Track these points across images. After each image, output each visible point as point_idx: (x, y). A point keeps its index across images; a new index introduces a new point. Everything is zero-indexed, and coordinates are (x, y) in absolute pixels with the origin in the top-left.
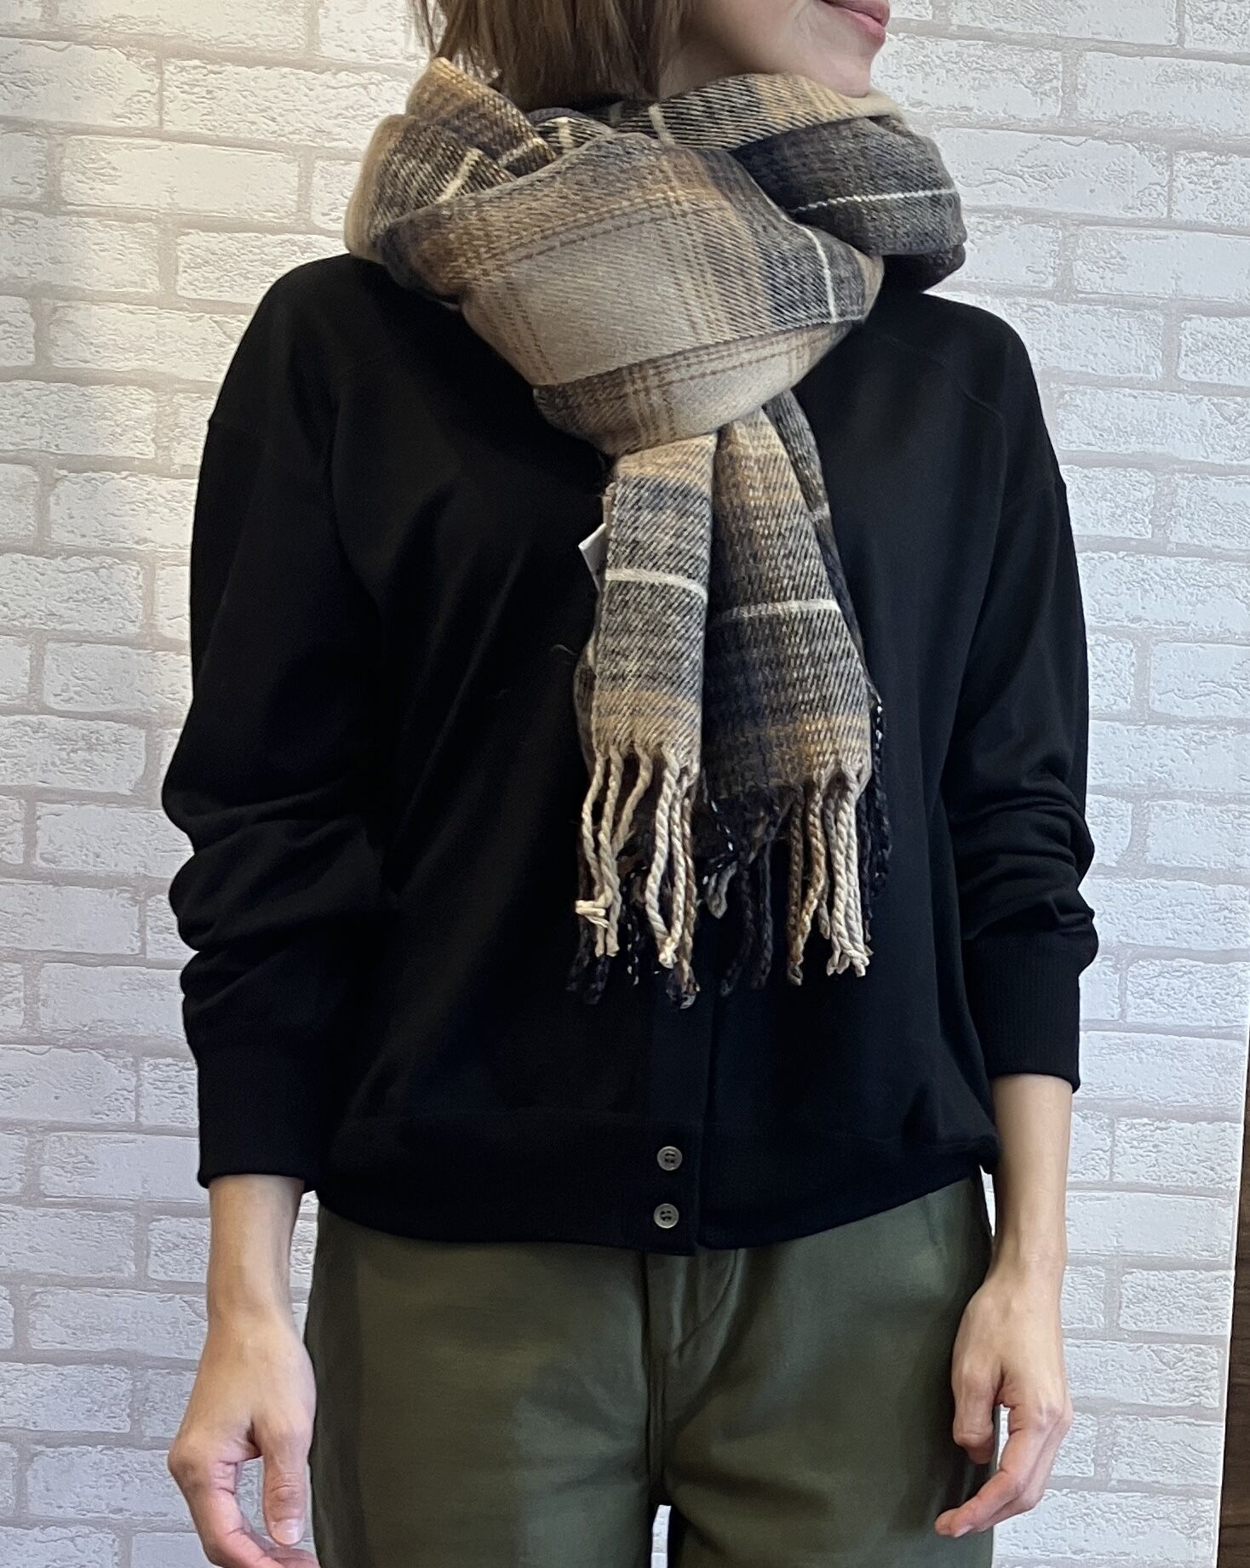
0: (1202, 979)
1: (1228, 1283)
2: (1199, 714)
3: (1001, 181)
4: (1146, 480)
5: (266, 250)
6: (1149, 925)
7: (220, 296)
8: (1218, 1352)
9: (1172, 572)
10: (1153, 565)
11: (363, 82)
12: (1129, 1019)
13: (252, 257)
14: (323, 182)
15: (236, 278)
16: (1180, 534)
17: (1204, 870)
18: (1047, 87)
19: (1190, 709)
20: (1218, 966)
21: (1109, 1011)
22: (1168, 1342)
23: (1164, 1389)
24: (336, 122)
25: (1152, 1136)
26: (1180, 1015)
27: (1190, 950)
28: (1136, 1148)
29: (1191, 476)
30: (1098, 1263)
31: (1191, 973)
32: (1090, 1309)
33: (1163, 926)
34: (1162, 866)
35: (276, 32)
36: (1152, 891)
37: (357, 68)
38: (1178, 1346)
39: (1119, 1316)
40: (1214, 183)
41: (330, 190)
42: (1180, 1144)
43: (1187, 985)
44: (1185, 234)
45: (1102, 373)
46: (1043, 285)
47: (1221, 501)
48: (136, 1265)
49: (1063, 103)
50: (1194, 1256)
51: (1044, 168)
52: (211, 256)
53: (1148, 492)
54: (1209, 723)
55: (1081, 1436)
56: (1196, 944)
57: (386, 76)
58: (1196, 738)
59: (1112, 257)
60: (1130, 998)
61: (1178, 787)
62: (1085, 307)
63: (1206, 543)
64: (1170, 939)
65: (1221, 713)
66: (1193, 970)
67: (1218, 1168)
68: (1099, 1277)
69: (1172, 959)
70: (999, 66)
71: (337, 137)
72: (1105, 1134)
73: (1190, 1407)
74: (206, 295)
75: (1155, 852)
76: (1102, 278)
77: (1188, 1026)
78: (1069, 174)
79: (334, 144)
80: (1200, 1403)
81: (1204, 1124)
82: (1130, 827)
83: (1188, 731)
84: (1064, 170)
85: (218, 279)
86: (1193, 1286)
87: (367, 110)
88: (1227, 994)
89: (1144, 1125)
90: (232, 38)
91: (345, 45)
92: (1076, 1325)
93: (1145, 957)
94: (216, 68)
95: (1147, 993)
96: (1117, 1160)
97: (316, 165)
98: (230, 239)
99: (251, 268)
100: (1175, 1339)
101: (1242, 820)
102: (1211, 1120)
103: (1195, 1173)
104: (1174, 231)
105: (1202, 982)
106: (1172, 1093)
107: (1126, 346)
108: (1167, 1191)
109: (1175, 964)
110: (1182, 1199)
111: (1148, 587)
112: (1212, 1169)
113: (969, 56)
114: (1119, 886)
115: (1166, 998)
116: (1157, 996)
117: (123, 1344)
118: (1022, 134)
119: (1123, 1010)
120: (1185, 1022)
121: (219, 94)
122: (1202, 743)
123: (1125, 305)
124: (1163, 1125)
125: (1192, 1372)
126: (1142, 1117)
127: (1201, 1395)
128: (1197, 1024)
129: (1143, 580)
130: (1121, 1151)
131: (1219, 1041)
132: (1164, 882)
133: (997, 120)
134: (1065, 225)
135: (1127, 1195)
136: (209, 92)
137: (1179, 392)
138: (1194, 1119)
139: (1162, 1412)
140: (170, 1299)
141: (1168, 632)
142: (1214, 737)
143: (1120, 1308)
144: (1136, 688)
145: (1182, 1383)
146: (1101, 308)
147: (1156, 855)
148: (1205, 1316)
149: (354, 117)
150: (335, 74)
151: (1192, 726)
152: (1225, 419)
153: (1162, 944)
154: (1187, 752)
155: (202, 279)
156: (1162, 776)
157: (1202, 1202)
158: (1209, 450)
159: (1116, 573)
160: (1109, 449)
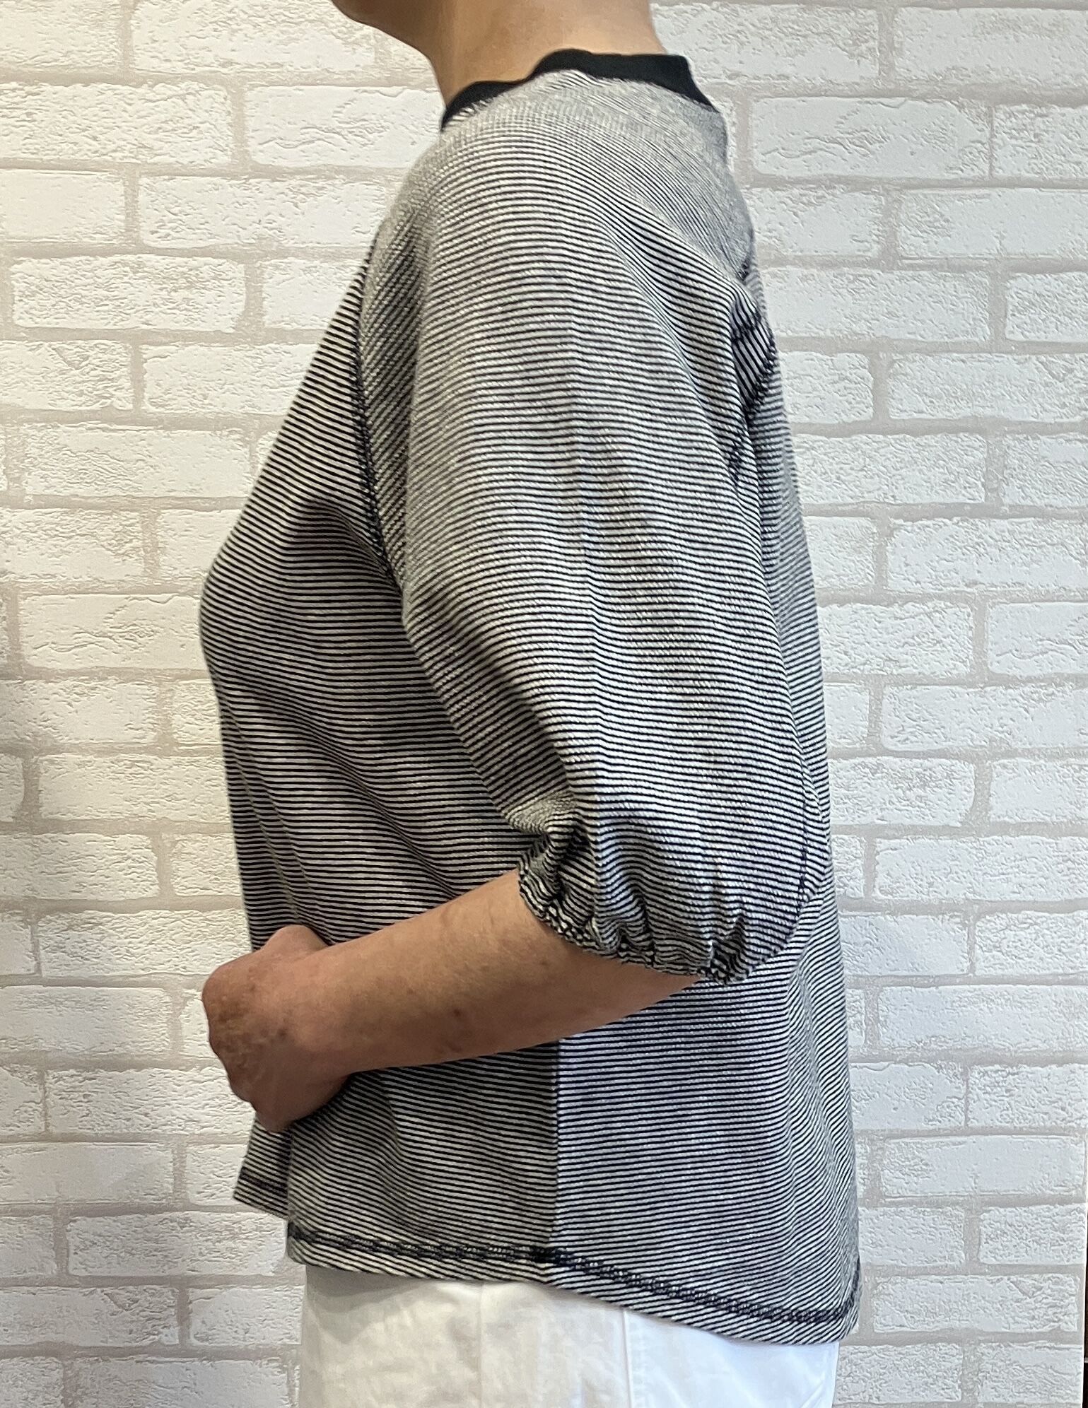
0: (1048, 929)
1: (1082, 1215)
2: (1037, 673)
3: (821, 149)
4: (977, 444)
5: (99, 272)
6: (995, 881)
7: (57, 323)
8: (1075, 1280)
9: (1007, 534)
10: (988, 529)
11: (181, 92)
12: (977, 973)
13: (84, 281)
14: (150, 198)
15: (71, 303)
16: (1011, 495)
17: (1046, 824)
18: (863, 47)
19: (1029, 668)
20: (1062, 915)
21: (960, 966)
22: (1026, 1273)
23: (1025, 1317)
24: (156, 136)
25: (1005, 1081)
26: (1028, 965)
27: (1035, 902)
28: (989, 1094)
29: (1021, 437)
30: (958, 1204)
31: (1036, 924)
32: (952, 1247)
33: (1008, 881)
34: (1005, 822)
35: (89, 48)
36: (996, 848)
37: (173, 79)
38: (1036, 1276)
39: (979, 1251)
40: (1036, 136)
41: (156, 207)
42: (1032, 1087)
43: (1034, 936)
44: (1008, 191)
45: (930, 339)
46: (869, 254)
47: (1052, 461)
48: (57, 1263)
49: (881, 64)
50: (1048, 1192)
51: (864, 133)
52: (46, 283)
53: (980, 456)
54: (1049, 680)
55: (948, 1365)
56: (1041, 895)
57: (202, 85)
58: (1035, 696)
59: (937, 220)
60: (978, 951)
61: (1019, 746)
62: (910, 273)
63: (1039, 503)
64: (1015, 893)
65: (1058, 670)
66: (1038, 921)
67: (1068, 1107)
68: (957, 1216)
69: (1019, 911)
70: (814, 30)
71: (158, 152)
72: (958, 1082)
73: (1050, 1332)
74: (42, 322)
75: (999, 809)
76: (926, 242)
77: (1035, 975)
78: (889, 138)
79: (157, 159)
80: (1059, 1327)
81: (1054, 1066)
82: (973, 787)
83: (1027, 689)
84: (884, 135)
85: (54, 305)
86: (1049, 1220)
87: (187, 121)
88: (1073, 942)
89: (997, 1071)
90: (47, 57)
91: (160, 55)
92: (939, 1263)
93: (991, 912)
94: (33, 89)
95: (995, 947)
96: (972, 1105)
97: (140, 182)
98: (61, 264)
99: (84, 293)
100: (1033, 1270)
101: (1083, 773)
102: (1060, 1064)
103: (1046, 1114)
104: (997, 190)
105: (1048, 932)
106: (1023, 1040)
107: (953, 310)
108: (1019, 1132)
109: (1020, 916)
110: (1033, 1138)
111: (983, 551)
112: (1063, 1109)
113: (784, 21)
114: (964, 845)
115: (1013, 949)
116: (1005, 949)
117: (53, 1337)
118: (839, 99)
119: (972, 964)
120: (1032, 971)
121: (39, 116)
122: (1040, 700)
123: (951, 268)
124: (1015, 1070)
125: (1050, 1300)
126: (992, 1064)
127: (1060, 1320)
128: (1044, 972)
129: (978, 544)
130: (976, 1097)
131: (1066, 987)
132: (1008, 838)
133: (815, 86)
134: (888, 191)
135: (982, 1138)
136: (29, 114)
137: (1007, 353)
138: (1044, 1063)
139: (1024, 1338)
140: (91, 1293)
141: (1004, 594)
142: (1053, 694)
143: (980, 1244)
144: (974, 651)
145: (1042, 1311)
146: (925, 273)
147: (999, 813)
148: (1060, 1248)
149: (174, 130)
150: (152, 86)
151: (1030, 685)
152: (1054, 376)
153: (1008, 898)
154: (1027, 711)
155: (38, 307)
156: (1002, 736)
157: (1055, 1140)
158: (1039, 409)
159: (951, 539)
160: (940, 416)
